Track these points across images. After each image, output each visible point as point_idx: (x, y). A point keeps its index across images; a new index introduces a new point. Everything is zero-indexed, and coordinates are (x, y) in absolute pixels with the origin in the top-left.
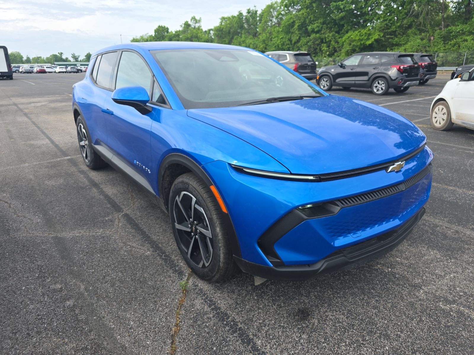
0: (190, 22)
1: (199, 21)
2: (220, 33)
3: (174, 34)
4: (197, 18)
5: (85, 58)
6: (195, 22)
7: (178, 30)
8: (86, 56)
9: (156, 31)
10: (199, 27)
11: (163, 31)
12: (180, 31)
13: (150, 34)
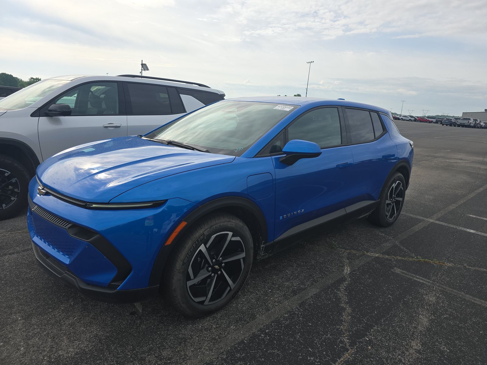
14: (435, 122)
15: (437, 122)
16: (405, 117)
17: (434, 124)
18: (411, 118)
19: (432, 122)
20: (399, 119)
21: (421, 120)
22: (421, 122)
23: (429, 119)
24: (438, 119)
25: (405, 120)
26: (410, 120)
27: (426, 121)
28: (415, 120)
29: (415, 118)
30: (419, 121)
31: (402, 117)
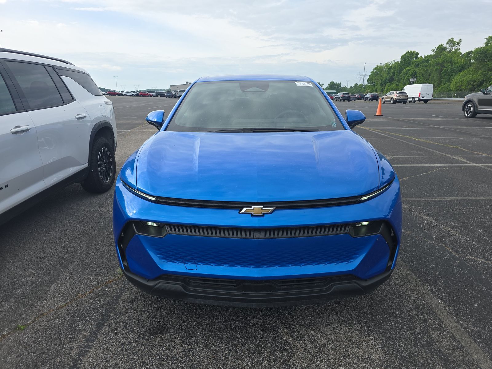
0: (445, 46)
1: (458, 43)
2: (482, 55)
3: (423, 59)
4: (456, 40)
5: (328, 86)
6: (452, 45)
7: (429, 55)
8: (329, 84)
9: (402, 58)
10: (456, 51)
11: (411, 57)
12: (431, 55)
13: (396, 61)
14: (155, 95)
15: (157, 96)
16: (128, 92)
17: (154, 97)
18: (134, 94)
19: (152, 96)
20: (122, 95)
21: (142, 94)
22: (143, 96)
23: (150, 93)
24: (157, 92)
25: (127, 96)
26: (133, 95)
27: (148, 95)
28: (138, 95)
29: (137, 93)
30: (141, 96)
31: (125, 93)
